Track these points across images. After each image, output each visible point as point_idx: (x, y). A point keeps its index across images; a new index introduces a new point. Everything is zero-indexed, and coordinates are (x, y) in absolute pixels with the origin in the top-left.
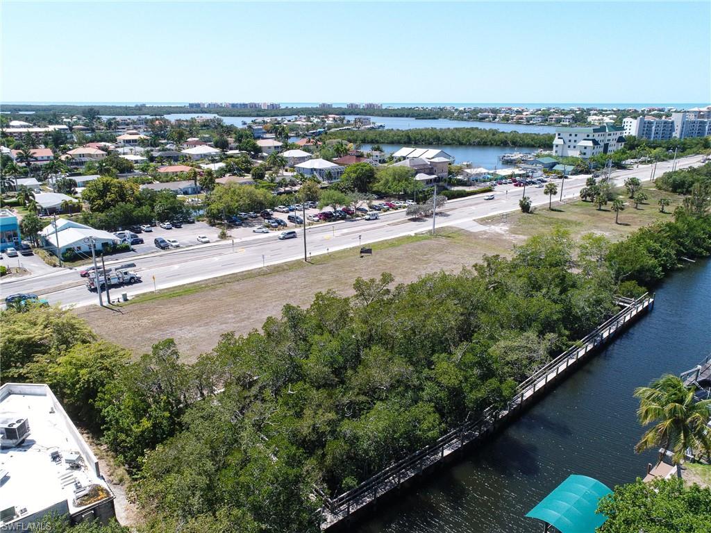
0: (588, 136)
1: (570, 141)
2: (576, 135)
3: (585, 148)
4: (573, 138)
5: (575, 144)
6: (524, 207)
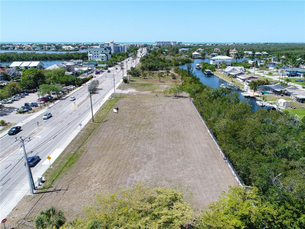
0: (103, 52)
1: (95, 54)
2: (97, 52)
3: (103, 57)
4: (96, 53)
5: (98, 55)
6: (125, 81)
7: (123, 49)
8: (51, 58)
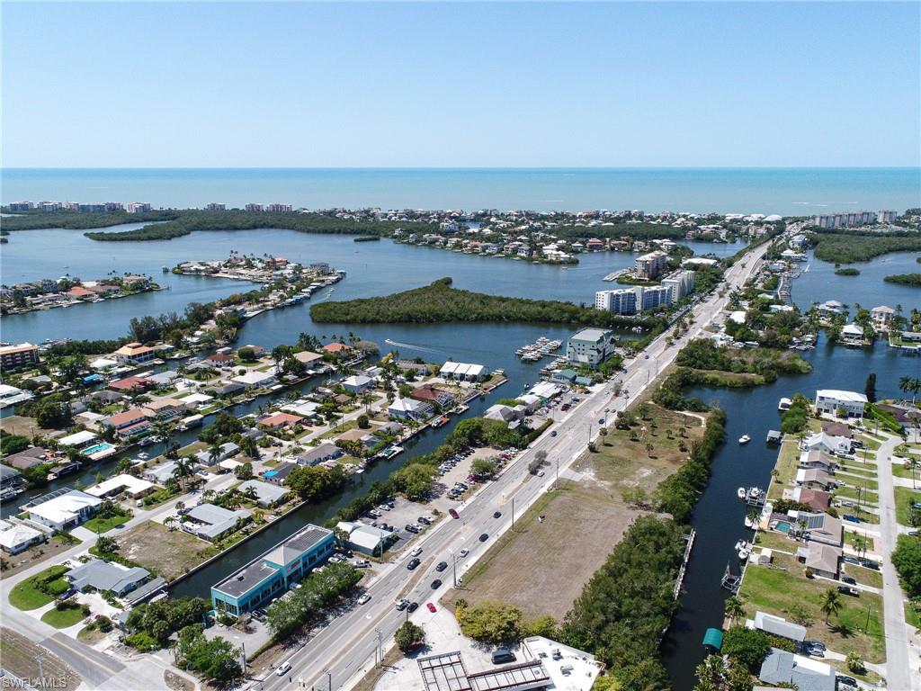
3: (592, 356)
4: (581, 347)
6: (592, 449)
7: (666, 298)
8: (508, 318)
